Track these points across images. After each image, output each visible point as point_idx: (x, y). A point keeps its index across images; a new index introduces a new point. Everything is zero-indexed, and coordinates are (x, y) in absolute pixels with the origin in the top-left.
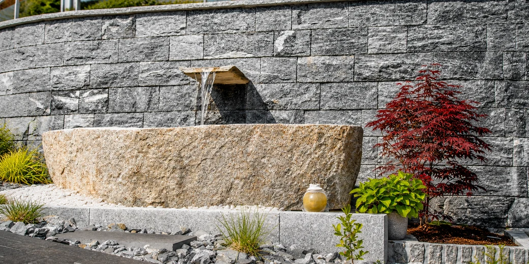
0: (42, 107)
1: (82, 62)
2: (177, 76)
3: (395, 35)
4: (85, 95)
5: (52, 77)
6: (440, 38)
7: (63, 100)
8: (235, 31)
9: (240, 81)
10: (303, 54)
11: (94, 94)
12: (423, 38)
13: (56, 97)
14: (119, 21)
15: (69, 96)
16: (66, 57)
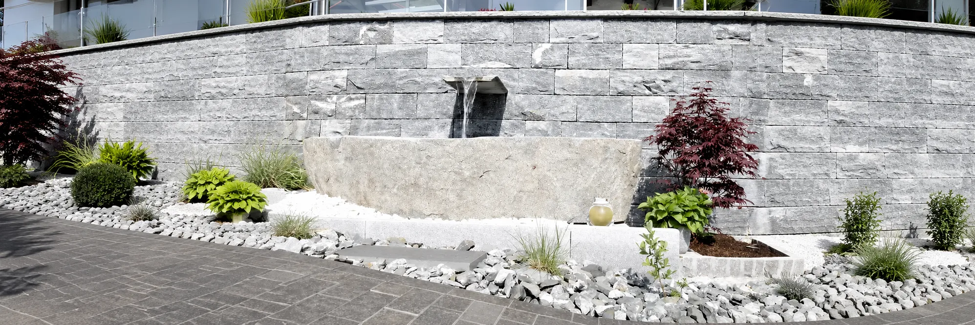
0: (298, 111)
1: (339, 66)
2: (434, 84)
3: (647, 52)
4: (343, 99)
5: (309, 81)
6: (689, 56)
7: (320, 104)
8: (493, 42)
9: (499, 91)
10: (561, 67)
11: (351, 99)
12: (674, 56)
13: (312, 102)
14: (377, 26)
15: (326, 101)
16: (323, 61)
